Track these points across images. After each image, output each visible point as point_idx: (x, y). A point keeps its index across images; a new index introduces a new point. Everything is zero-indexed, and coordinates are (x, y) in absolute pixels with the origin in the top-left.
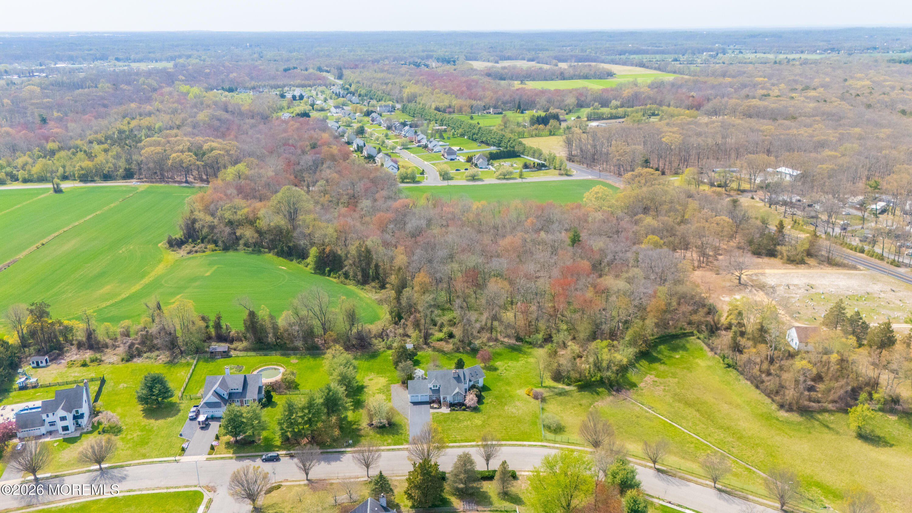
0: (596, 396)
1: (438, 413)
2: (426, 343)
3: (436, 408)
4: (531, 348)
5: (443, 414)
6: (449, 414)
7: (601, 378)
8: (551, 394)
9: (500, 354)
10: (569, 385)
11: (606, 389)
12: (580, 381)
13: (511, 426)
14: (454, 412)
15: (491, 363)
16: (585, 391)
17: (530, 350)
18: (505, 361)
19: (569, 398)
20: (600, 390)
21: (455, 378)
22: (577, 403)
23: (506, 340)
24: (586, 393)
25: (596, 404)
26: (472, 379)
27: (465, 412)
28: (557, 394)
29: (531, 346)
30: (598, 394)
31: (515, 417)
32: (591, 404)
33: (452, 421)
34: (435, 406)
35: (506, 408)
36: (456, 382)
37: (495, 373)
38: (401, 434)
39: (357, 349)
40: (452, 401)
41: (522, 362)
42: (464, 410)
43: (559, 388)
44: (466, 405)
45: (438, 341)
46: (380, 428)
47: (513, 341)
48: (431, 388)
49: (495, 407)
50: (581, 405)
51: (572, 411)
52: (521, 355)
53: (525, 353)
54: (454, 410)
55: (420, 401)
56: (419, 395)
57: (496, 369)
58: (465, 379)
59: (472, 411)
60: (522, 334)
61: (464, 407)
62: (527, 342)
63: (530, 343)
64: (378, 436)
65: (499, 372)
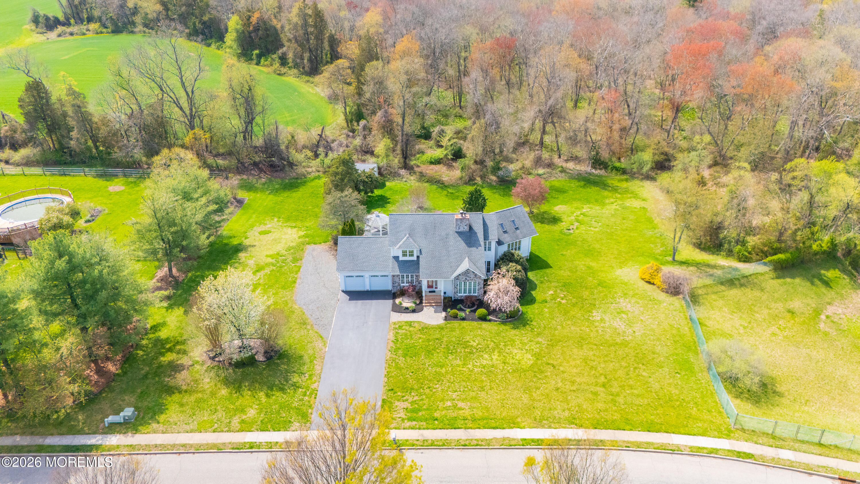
0: (823, 289)
1: (410, 324)
2: (406, 166)
3: (407, 310)
4: (627, 180)
5: (425, 329)
6: (441, 328)
7: (834, 245)
8: (708, 281)
9: (561, 191)
10: (746, 260)
11: (844, 271)
12: (776, 251)
13: (621, 373)
14: (456, 324)
15: (544, 208)
16: (793, 277)
17: (624, 185)
18: (575, 204)
19: (757, 293)
20: (831, 274)
21: (459, 233)
22: (780, 305)
23: (571, 165)
24: (797, 280)
25: (830, 310)
26: (507, 239)
27: (485, 325)
28: (722, 283)
29: (625, 177)
30: (827, 284)
31: (625, 344)
32: (817, 312)
33: (449, 351)
34: (407, 303)
35: (596, 315)
36: (462, 244)
37: (556, 228)
38: (296, 386)
39: (261, 170)
40: (450, 294)
41: (614, 207)
42: (483, 319)
43: (723, 268)
44: (487, 307)
45: (431, 163)
46: (240, 364)
47: (585, 168)
48: (396, 258)
49: (566, 312)
50: (791, 312)
51: (774, 329)
52: (606, 193)
53: (615, 189)
54: (455, 317)
55: (367, 288)
56: (367, 275)
57: (555, 220)
58: (486, 237)
59: (504, 323)
60: (605, 155)
61: (482, 311)
62: (617, 169)
63: (624, 172)
64: (224, 392)
65: (563, 226)
